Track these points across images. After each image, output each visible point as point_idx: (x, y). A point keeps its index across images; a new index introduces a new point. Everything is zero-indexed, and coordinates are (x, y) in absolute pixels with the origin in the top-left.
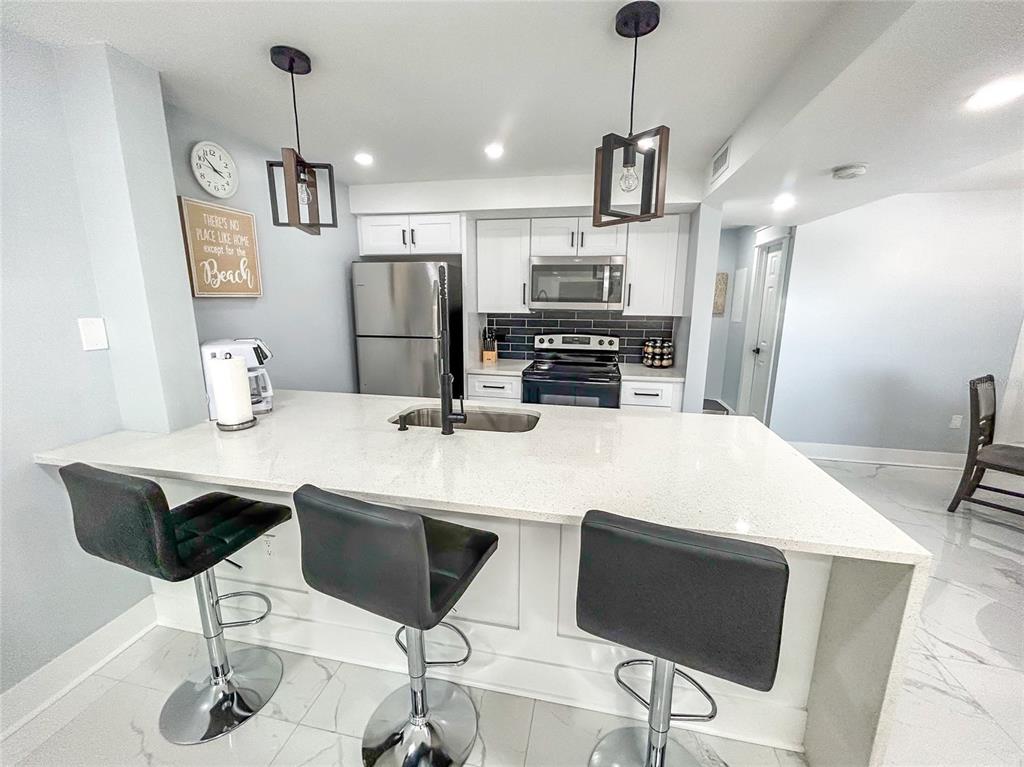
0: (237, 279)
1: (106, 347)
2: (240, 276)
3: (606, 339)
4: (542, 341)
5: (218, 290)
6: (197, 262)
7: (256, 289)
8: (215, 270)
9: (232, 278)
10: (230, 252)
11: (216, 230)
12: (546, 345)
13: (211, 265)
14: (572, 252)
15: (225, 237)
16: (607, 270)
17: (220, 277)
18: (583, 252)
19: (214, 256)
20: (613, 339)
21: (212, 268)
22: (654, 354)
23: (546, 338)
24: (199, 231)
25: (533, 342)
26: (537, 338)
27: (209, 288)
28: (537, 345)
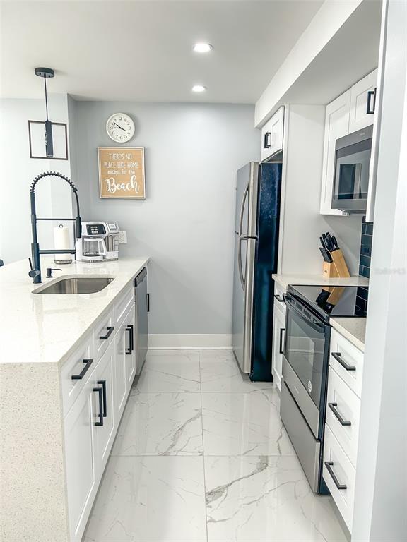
0: (127, 188)
2: (130, 186)
5: (114, 194)
6: (103, 179)
7: (140, 193)
8: (113, 184)
9: (124, 187)
10: (124, 172)
11: (116, 161)
13: (111, 181)
15: (122, 165)
17: (116, 187)
19: (114, 176)
21: (111, 183)
24: (106, 163)
27: (109, 194)
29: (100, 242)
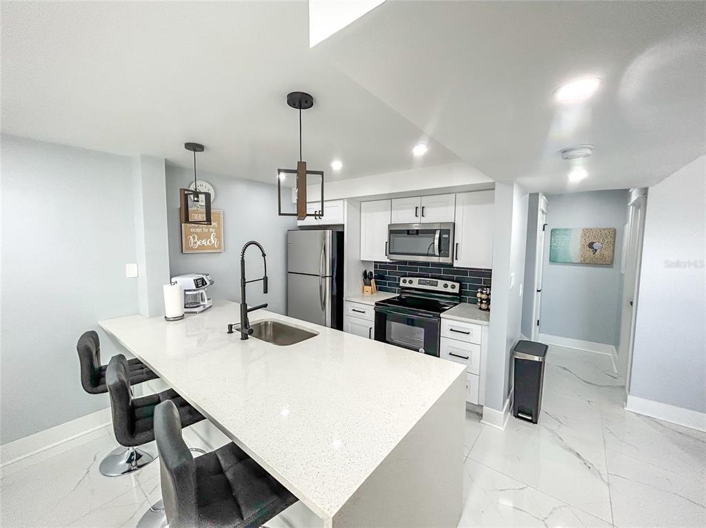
0: (208, 243)
1: (136, 276)
2: (210, 242)
3: (450, 283)
4: (404, 281)
5: (197, 249)
6: (186, 237)
7: (219, 247)
8: (196, 240)
9: (205, 243)
10: (206, 230)
12: (407, 285)
13: (194, 238)
14: (417, 220)
16: (438, 232)
17: (199, 243)
18: (424, 220)
19: (196, 233)
20: (455, 283)
22: (482, 299)
23: (408, 279)
25: (399, 281)
26: (402, 279)
27: (192, 249)
28: (402, 284)
29: (202, 294)
